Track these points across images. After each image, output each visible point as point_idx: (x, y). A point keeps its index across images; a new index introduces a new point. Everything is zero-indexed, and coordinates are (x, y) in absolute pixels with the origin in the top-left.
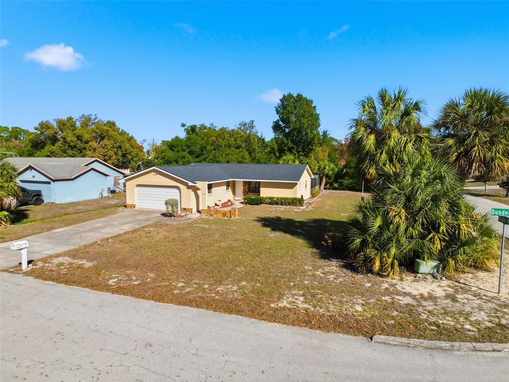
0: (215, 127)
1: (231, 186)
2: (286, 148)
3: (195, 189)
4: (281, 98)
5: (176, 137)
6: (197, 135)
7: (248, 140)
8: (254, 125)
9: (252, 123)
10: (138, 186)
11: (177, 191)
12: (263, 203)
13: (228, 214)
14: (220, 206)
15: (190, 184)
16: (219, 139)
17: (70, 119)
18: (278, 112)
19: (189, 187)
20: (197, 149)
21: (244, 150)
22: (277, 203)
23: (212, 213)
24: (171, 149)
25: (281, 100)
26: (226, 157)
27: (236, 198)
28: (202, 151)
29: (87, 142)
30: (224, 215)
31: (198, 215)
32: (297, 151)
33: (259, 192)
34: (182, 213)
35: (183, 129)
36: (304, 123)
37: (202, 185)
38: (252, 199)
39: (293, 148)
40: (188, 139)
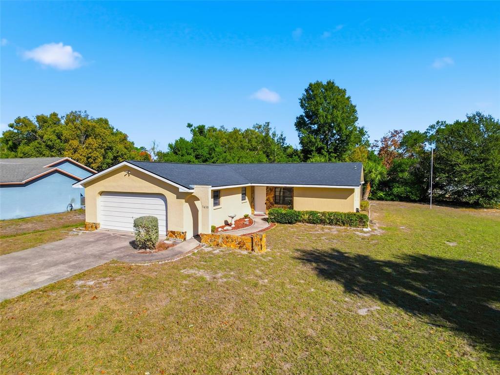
0: (227, 130)
1: (249, 194)
2: (314, 148)
3: (191, 199)
4: (306, 88)
5: (181, 138)
6: (205, 137)
7: (266, 141)
8: (269, 127)
9: (268, 125)
10: (102, 193)
11: (160, 202)
12: (300, 221)
13: (249, 244)
14: (233, 226)
15: (182, 189)
16: (231, 141)
17: (55, 115)
18: (302, 106)
19: (180, 196)
20: (204, 152)
21: (261, 153)
22: (322, 222)
23: (220, 241)
24: (176, 153)
25: (307, 91)
26: (239, 160)
27: (256, 213)
28: (210, 154)
29: (66, 141)
30: (241, 245)
31: (196, 243)
32: (328, 151)
33: (290, 204)
34: (168, 239)
35: (189, 129)
36: (337, 117)
37: (203, 192)
38: (281, 214)
39: (322, 148)
40: (195, 140)
